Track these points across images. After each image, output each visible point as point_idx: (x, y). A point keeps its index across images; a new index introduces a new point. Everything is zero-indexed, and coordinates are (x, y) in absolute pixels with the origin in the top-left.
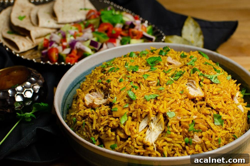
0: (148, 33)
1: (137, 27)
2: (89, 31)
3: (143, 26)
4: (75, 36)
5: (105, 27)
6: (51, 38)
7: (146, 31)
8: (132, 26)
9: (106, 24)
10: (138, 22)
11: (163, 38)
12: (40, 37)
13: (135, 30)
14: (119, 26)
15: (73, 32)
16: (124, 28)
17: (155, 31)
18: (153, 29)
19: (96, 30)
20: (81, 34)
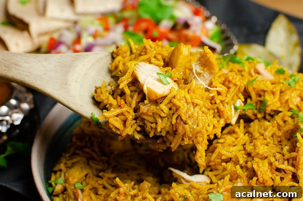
0: (212, 39)
1: (193, 28)
2: (120, 29)
3: (204, 27)
4: (95, 36)
5: (144, 25)
6: (61, 36)
7: (207, 36)
8: (187, 25)
9: (145, 20)
10: (197, 20)
11: (232, 48)
12: (45, 34)
13: (189, 33)
14: (165, 25)
15: (92, 29)
16: (174, 28)
17: (224, 36)
18: (223, 32)
19: (131, 29)
20: (105, 34)
